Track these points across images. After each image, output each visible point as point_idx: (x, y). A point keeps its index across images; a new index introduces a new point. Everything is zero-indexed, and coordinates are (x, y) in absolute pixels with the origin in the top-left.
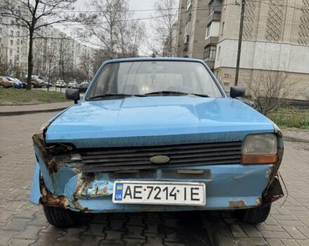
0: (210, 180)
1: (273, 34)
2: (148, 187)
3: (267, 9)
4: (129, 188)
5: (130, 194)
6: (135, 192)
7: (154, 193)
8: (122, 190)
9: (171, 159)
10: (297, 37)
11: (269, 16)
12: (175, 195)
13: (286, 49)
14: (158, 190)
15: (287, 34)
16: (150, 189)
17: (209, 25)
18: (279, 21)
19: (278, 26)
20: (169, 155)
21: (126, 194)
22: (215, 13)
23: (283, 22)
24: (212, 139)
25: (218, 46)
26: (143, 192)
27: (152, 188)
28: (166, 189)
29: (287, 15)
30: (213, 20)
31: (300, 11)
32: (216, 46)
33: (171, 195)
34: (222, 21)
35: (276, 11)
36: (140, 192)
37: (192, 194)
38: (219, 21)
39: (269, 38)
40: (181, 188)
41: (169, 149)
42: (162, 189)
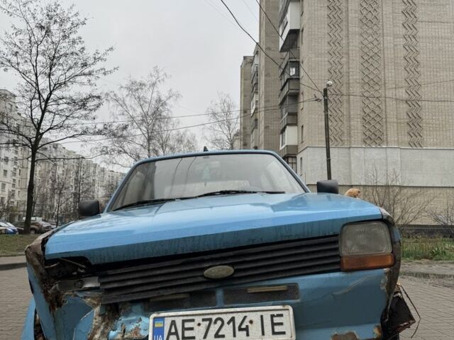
0: (298, 301)
1: (373, 137)
2: (204, 320)
3: (360, 104)
4: (173, 323)
5: (176, 333)
6: (184, 329)
7: (214, 328)
8: (162, 329)
9: (236, 271)
10: (407, 139)
11: (363, 114)
12: (247, 329)
13: (395, 155)
14: (219, 323)
15: (392, 134)
16: (207, 323)
17: (283, 131)
18: (378, 119)
19: (378, 126)
20: (231, 265)
21: (170, 333)
22: (289, 114)
23: (384, 120)
24: (294, 234)
25: (299, 157)
26: (196, 328)
27: (210, 320)
28: (233, 320)
29: (388, 111)
30: (288, 124)
31: (405, 105)
32: (296, 157)
33: (240, 329)
34: (300, 124)
35: (372, 106)
36: (192, 329)
37: (273, 324)
38: (296, 124)
39: (368, 142)
40: (255, 317)
41: (231, 253)
42: (226, 321)
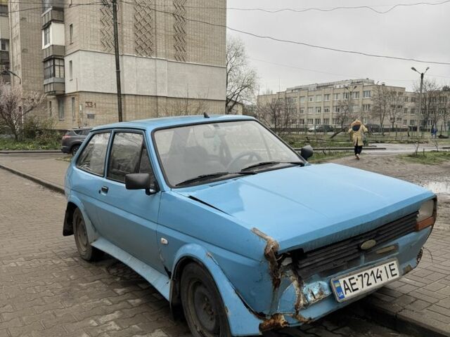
0: (397, 253)
1: (144, 46)
2: (359, 276)
3: (132, 10)
4: (345, 282)
5: (348, 288)
6: (352, 285)
7: (365, 280)
8: (340, 287)
10: (173, 52)
11: (135, 21)
12: (380, 277)
13: (163, 66)
14: (366, 276)
15: (161, 47)
16: (361, 277)
17: (46, 27)
18: (148, 29)
19: (148, 36)
21: (346, 289)
22: (54, 9)
23: (154, 30)
25: (67, 60)
26: (356, 282)
27: (362, 275)
28: (372, 272)
29: (158, 22)
30: (53, 20)
31: (172, 18)
32: (63, 60)
33: (378, 278)
34: (68, 22)
35: (143, 14)
36: (355, 284)
37: (391, 270)
38: (62, 21)
39: (140, 51)
40: (381, 268)
41: (375, 231)
42: (370, 275)
